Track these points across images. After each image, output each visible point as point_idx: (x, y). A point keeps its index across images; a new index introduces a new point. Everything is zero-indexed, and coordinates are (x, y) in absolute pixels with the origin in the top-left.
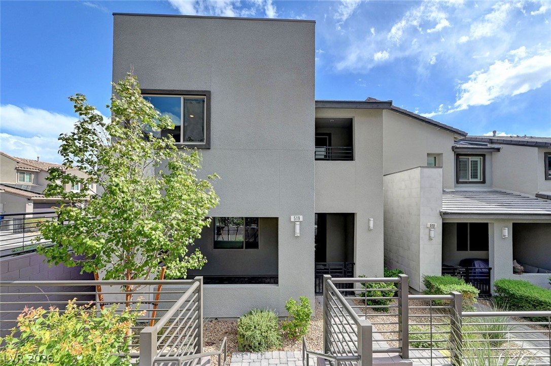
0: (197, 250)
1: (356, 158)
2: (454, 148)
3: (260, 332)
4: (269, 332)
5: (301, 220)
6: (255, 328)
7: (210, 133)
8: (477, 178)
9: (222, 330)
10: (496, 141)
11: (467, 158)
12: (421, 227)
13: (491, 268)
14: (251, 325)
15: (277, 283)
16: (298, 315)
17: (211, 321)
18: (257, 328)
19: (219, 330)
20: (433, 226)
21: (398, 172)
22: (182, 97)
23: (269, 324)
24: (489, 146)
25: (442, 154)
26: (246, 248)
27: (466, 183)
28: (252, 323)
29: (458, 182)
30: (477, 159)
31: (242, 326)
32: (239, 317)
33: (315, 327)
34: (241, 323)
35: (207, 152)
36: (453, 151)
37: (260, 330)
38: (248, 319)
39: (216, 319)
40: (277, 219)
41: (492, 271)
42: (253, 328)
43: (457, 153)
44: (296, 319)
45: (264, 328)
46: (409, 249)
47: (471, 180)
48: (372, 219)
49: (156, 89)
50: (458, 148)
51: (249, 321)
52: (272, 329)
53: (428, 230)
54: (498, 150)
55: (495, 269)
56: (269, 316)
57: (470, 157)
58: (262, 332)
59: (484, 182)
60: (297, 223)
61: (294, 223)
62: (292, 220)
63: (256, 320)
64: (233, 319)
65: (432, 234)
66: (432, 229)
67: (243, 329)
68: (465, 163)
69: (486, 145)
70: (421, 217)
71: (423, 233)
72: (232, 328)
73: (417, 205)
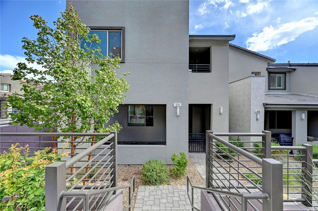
0: (116, 121)
1: (212, 71)
2: (267, 69)
3: (156, 173)
4: (161, 173)
5: (180, 106)
6: (153, 170)
7: (124, 53)
8: (281, 86)
9: (132, 172)
10: (293, 65)
11: (275, 75)
12: (251, 112)
13: (293, 138)
14: (150, 169)
15: (166, 144)
16: (179, 163)
17: (126, 167)
18: (154, 170)
19: (131, 172)
20: (259, 112)
21: (236, 81)
22: (107, 31)
23: (161, 168)
24: (288, 67)
25: (260, 72)
26: (146, 126)
27: (274, 89)
28: (150, 168)
29: (269, 89)
30: (281, 75)
31: (144, 170)
32: (143, 165)
33: (189, 171)
34: (144, 168)
35: (123, 64)
36: (267, 70)
37: (156, 172)
38: (148, 166)
39: (129, 165)
40: (165, 105)
41: (293, 140)
42: (151, 171)
43: (269, 72)
44: (178, 166)
45: (158, 171)
46: (243, 126)
47: (277, 88)
48: (222, 107)
49: (92, 26)
50: (270, 69)
51: (149, 167)
52: (163, 172)
53: (256, 114)
54: (295, 69)
55: (296, 138)
56: (161, 164)
57: (277, 74)
58: (157, 173)
59: (285, 89)
60: (178, 108)
61: (176, 107)
62: (175, 106)
63: (153, 166)
64: (139, 165)
65: (259, 117)
66: (258, 114)
67: (145, 171)
68: (274, 78)
69: (287, 67)
70: (251, 106)
71: (253, 117)
72: (138, 171)
73: (249, 99)
